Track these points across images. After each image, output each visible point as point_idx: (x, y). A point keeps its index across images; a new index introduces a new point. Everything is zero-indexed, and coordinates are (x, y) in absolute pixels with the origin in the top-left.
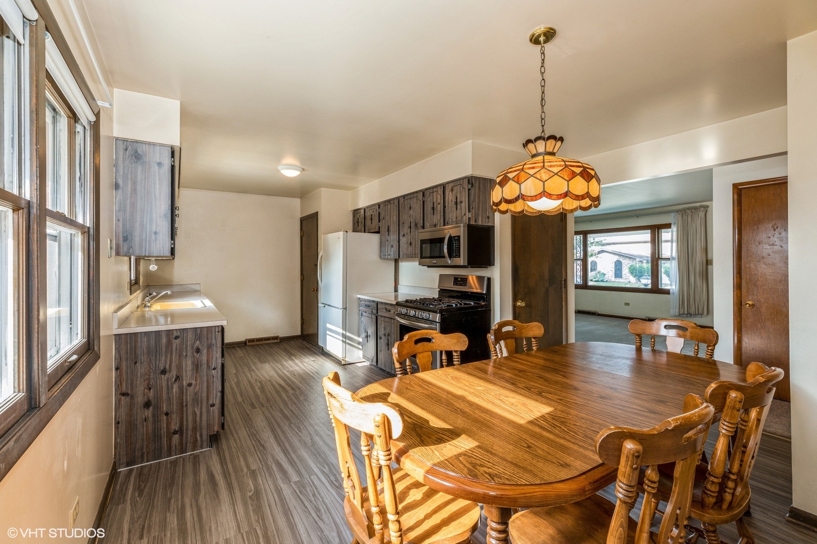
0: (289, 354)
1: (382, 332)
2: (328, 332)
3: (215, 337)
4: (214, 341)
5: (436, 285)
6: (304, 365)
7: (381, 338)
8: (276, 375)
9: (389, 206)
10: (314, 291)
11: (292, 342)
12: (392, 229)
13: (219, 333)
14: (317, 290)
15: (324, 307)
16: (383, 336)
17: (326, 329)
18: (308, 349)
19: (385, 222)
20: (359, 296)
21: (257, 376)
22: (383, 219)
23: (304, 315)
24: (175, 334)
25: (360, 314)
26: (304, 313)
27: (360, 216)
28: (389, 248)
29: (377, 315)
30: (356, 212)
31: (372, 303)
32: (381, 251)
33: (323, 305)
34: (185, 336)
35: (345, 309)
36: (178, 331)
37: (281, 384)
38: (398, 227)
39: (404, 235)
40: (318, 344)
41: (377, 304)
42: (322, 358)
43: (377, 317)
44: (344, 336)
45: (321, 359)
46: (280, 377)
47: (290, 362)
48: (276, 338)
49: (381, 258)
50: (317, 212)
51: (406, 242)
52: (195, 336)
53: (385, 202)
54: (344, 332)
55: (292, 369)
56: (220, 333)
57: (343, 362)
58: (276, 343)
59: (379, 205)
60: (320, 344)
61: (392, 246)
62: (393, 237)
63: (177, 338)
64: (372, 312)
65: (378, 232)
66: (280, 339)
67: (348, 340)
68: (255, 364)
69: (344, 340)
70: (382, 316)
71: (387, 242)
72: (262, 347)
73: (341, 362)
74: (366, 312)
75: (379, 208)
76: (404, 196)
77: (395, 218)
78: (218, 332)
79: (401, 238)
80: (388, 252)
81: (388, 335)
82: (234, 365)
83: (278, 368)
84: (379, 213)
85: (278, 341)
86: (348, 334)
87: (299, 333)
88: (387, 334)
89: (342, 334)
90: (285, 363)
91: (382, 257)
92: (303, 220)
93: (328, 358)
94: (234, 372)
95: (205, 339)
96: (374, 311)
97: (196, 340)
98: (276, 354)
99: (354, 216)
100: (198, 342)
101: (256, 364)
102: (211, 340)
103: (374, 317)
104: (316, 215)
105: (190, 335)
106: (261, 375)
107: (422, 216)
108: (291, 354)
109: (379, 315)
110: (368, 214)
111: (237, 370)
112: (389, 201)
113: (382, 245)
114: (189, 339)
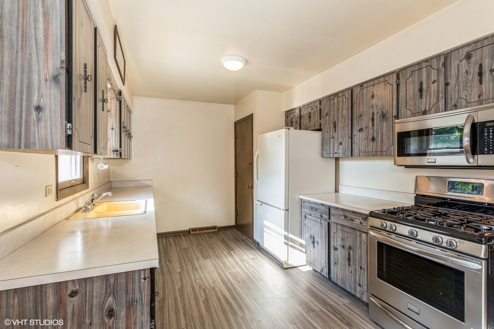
0: (228, 248)
1: (339, 243)
2: (265, 229)
3: (140, 288)
4: (137, 295)
5: (411, 189)
6: (244, 265)
7: (336, 249)
8: (219, 280)
9: (336, 100)
10: (249, 188)
11: (228, 232)
12: (340, 125)
13: (146, 281)
14: (252, 187)
15: (261, 205)
16: (340, 248)
17: (263, 226)
18: (244, 241)
19: (329, 118)
20: (301, 197)
21: (201, 280)
22: (327, 115)
23: (238, 209)
24: (71, 288)
25: (303, 216)
26: (238, 207)
27: (294, 116)
28: (336, 146)
29: (329, 221)
30: (289, 113)
31: (321, 207)
32: (323, 149)
33: (261, 203)
34: (88, 289)
35: (287, 210)
36: (76, 283)
37: (226, 296)
38: (350, 122)
39: (361, 130)
40: (253, 239)
41: (329, 208)
42: (261, 256)
43: (329, 223)
44: (286, 237)
45: (259, 257)
46: (224, 284)
47: (230, 259)
48: (214, 228)
49: (322, 156)
50: (253, 114)
51: (365, 137)
52: (106, 288)
53: (329, 97)
54: (286, 234)
55: (234, 271)
56: (148, 281)
57: (285, 266)
58: (214, 232)
59: (320, 101)
60: (256, 237)
61: (341, 144)
62: (343, 133)
63: (74, 294)
64: (322, 216)
65: (320, 130)
66: (218, 229)
67: (291, 241)
68: (197, 259)
69: (287, 242)
70: (337, 224)
71: (332, 139)
72: (203, 237)
73: (283, 265)
74: (311, 215)
75: (320, 104)
76: (361, 85)
77: (346, 112)
78: (145, 279)
79: (355, 132)
80: (333, 150)
81: (350, 248)
82: (180, 260)
83: (220, 268)
84: (320, 109)
85: (216, 230)
86: (291, 236)
87: (233, 223)
88: (347, 246)
89: (285, 235)
90: (225, 260)
91: (325, 155)
92: (236, 124)
93: (265, 255)
94: (179, 270)
95: (123, 293)
96: (324, 216)
97: (107, 296)
98: (216, 247)
99: (287, 117)
100: (111, 299)
101: (199, 259)
102: (133, 293)
103: (325, 224)
104: (250, 118)
105: (98, 288)
106: (205, 277)
107: (395, 103)
108: (229, 248)
109: (332, 222)
110: (306, 112)
111: (181, 267)
112: (336, 95)
113: (323, 142)
114: (95, 294)
